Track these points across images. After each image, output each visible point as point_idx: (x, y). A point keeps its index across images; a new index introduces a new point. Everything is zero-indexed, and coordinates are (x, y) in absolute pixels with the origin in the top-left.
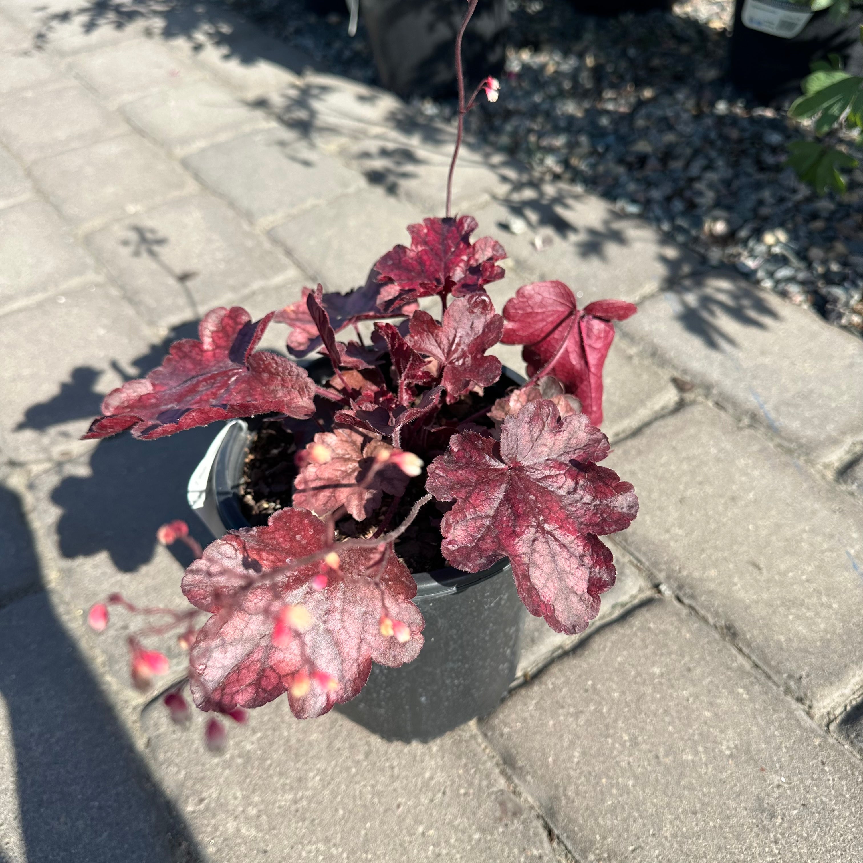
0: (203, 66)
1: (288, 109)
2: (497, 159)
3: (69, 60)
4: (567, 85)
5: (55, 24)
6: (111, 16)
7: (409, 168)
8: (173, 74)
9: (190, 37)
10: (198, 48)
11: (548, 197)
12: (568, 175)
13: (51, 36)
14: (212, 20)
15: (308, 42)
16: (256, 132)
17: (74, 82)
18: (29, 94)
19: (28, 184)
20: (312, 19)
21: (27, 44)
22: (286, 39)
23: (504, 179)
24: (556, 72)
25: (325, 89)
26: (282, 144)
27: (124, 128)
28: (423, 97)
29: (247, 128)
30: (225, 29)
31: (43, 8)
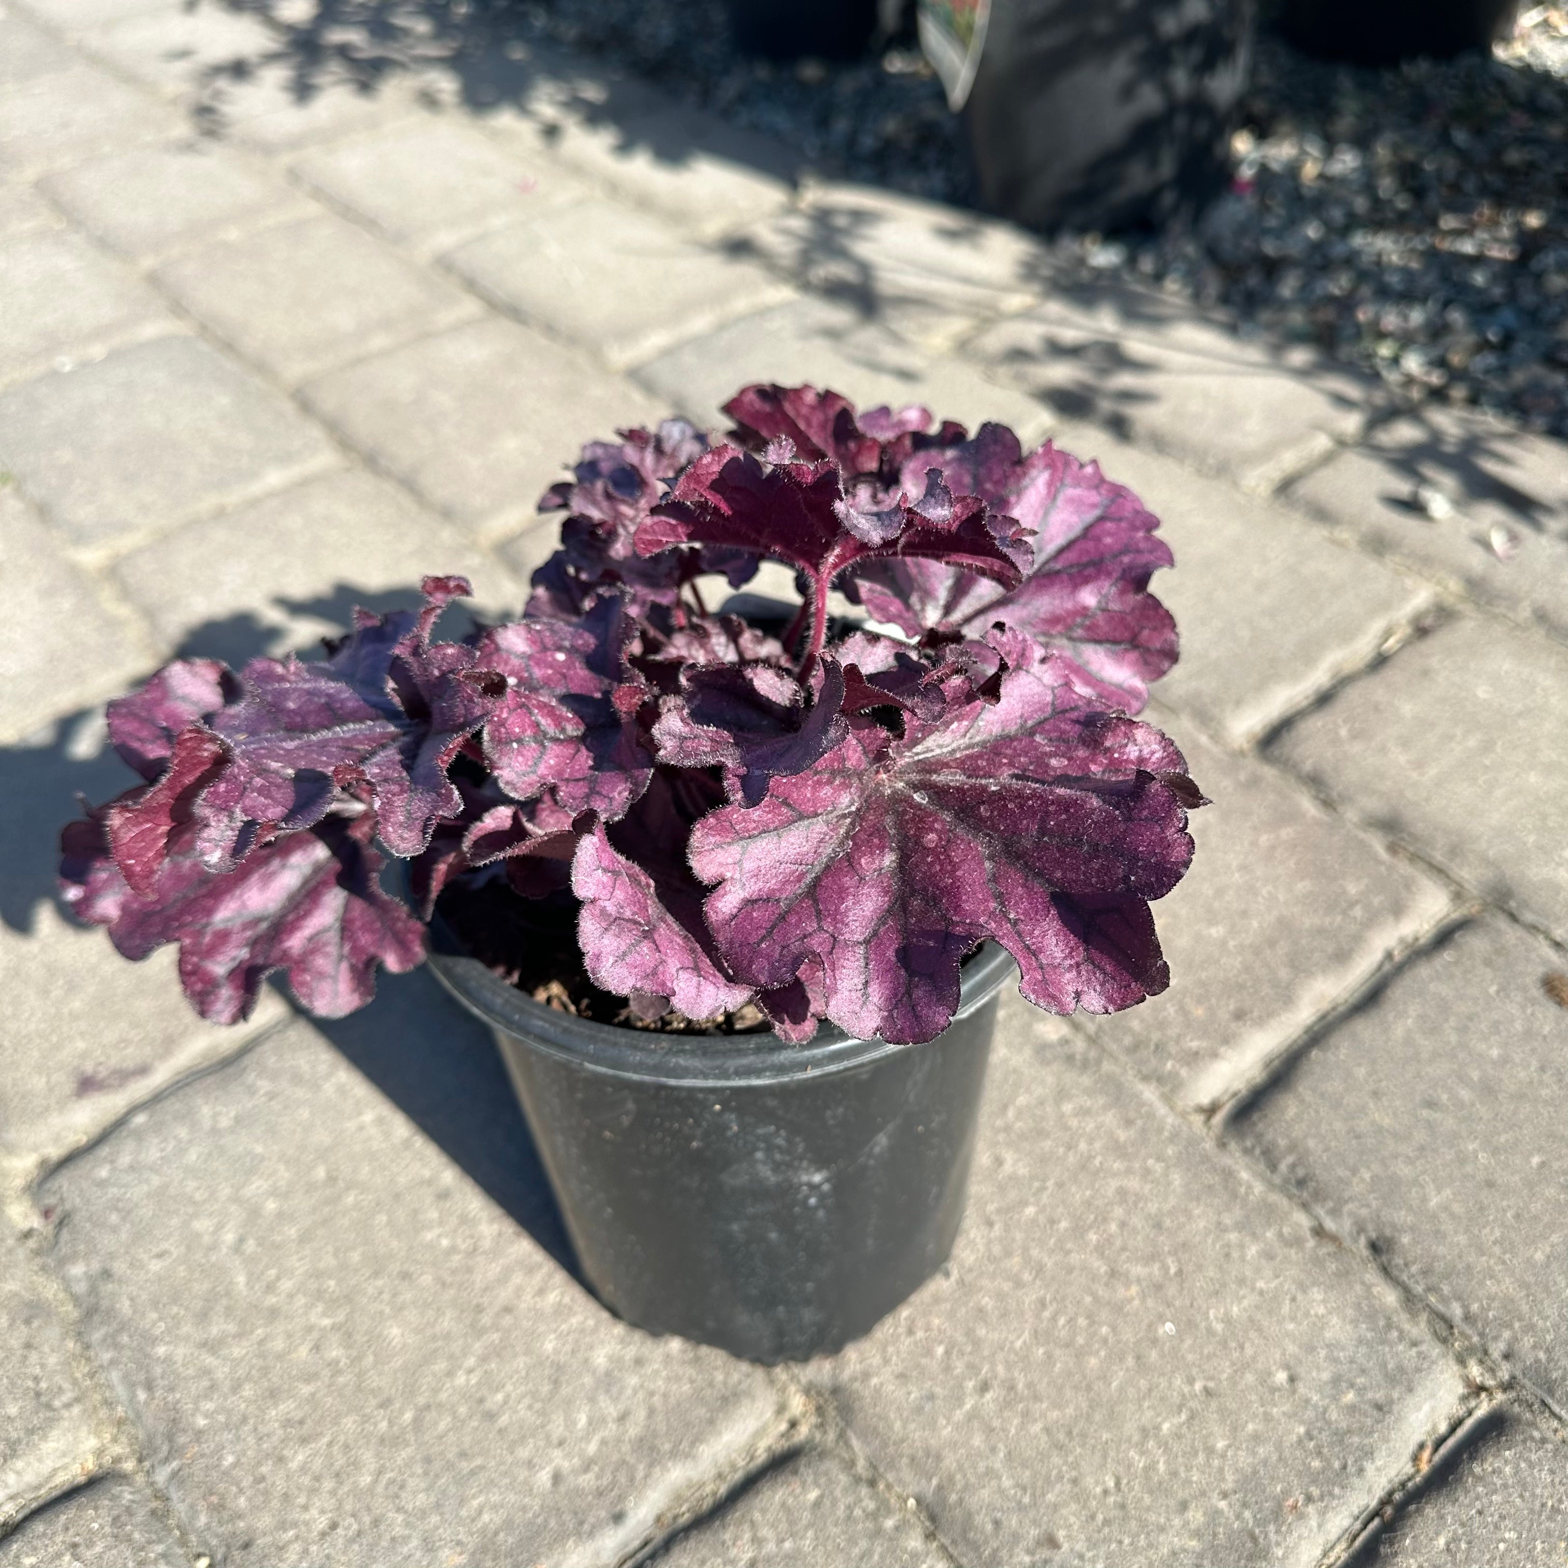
0: (577, 170)
1: (806, 258)
2: (1300, 356)
3: (286, 159)
4: (1361, 204)
5: (222, 83)
6: (335, 68)
7: (1125, 380)
8: (525, 188)
9: (524, 110)
10: (551, 132)
11: (1452, 440)
12: (1459, 392)
13: (228, 109)
14: (556, 73)
15: (781, 120)
16: (764, 312)
17: (313, 208)
18: (233, 234)
19: (316, 432)
20: (763, 72)
21: (182, 129)
22: (726, 114)
23: (1342, 401)
24: (1321, 176)
25: (859, 216)
26: (833, 334)
27: (470, 307)
28: (1082, 230)
29: (741, 304)
30: (593, 92)
31: (183, 54)
